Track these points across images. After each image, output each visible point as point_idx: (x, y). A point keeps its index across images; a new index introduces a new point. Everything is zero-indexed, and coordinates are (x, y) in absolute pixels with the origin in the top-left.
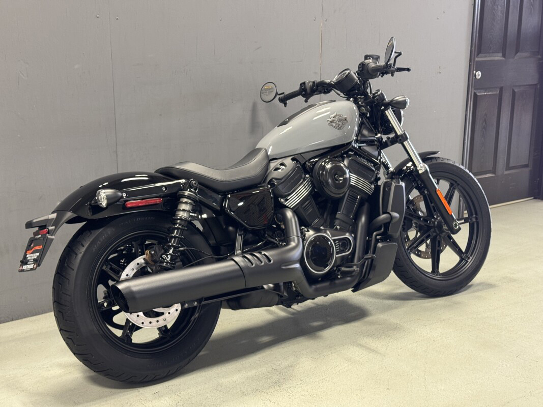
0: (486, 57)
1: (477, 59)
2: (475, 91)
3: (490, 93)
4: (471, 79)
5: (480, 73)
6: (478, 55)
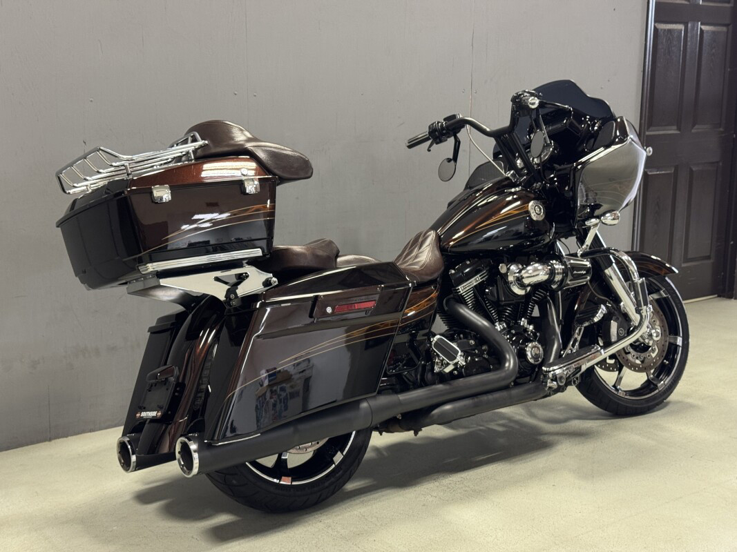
0: (658, 131)
2: (646, 170)
3: (663, 172)
5: (651, 149)
6: (648, 129)
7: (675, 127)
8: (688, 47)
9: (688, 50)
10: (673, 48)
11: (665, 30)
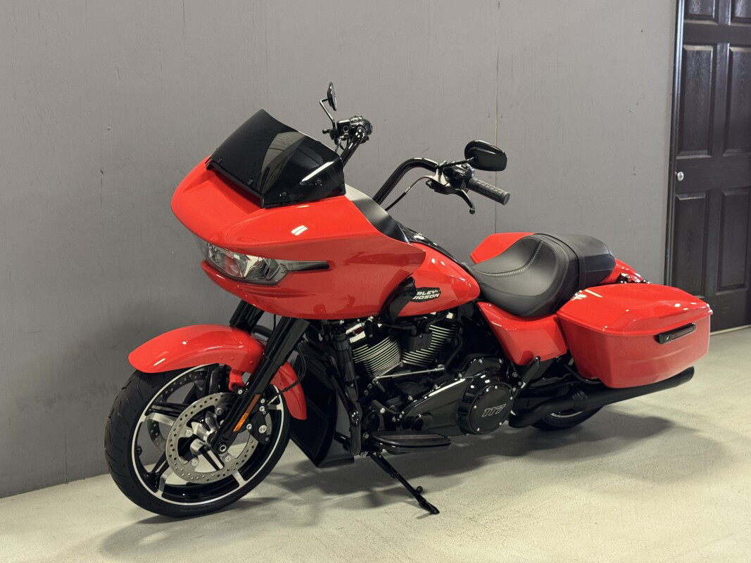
0: (689, 155)
1: (678, 158)
2: (677, 196)
3: (695, 198)
4: (672, 181)
5: (682, 174)
6: (678, 153)
7: (706, 152)
8: (718, 69)
9: (718, 73)
10: (703, 70)
11: (693, 52)
